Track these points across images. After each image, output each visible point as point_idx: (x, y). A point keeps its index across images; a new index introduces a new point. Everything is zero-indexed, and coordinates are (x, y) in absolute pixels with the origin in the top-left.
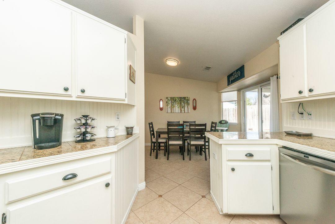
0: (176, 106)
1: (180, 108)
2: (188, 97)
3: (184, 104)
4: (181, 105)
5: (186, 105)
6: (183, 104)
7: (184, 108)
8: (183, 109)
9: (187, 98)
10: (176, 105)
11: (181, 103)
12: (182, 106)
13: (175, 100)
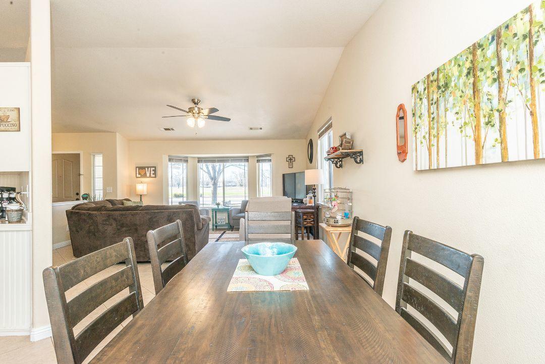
0: (450, 126)
1: (469, 131)
2: (529, 10)
3: (500, 90)
4: (477, 106)
5: (511, 93)
6: (494, 89)
7: (502, 120)
8: (490, 135)
9: (521, 27)
10: (451, 116)
11: (475, 90)
12: (485, 107)
13: (446, 86)
